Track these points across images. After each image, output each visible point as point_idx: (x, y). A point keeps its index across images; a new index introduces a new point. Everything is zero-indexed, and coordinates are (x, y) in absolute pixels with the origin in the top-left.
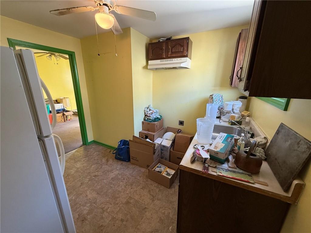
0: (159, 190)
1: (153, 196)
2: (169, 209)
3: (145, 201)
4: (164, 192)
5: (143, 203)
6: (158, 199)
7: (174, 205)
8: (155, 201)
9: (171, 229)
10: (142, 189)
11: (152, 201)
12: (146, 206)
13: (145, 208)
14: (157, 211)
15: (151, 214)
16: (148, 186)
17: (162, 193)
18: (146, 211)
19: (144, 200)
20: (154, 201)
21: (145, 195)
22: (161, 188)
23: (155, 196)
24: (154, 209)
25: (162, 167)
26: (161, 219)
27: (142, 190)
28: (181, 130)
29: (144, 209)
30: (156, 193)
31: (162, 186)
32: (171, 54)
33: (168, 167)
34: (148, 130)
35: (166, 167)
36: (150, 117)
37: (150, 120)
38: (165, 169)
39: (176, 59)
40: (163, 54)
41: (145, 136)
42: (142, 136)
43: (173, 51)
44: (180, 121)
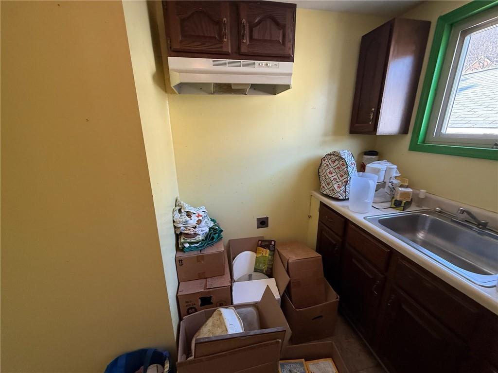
28: (275, 241)
32: (249, 45)
33: (306, 361)
34: (202, 276)
35: (302, 364)
36: (196, 234)
37: (197, 245)
38: (304, 369)
39: (264, 62)
40: (225, 40)
41: (200, 300)
42: (189, 304)
43: (256, 36)
44: (258, 219)
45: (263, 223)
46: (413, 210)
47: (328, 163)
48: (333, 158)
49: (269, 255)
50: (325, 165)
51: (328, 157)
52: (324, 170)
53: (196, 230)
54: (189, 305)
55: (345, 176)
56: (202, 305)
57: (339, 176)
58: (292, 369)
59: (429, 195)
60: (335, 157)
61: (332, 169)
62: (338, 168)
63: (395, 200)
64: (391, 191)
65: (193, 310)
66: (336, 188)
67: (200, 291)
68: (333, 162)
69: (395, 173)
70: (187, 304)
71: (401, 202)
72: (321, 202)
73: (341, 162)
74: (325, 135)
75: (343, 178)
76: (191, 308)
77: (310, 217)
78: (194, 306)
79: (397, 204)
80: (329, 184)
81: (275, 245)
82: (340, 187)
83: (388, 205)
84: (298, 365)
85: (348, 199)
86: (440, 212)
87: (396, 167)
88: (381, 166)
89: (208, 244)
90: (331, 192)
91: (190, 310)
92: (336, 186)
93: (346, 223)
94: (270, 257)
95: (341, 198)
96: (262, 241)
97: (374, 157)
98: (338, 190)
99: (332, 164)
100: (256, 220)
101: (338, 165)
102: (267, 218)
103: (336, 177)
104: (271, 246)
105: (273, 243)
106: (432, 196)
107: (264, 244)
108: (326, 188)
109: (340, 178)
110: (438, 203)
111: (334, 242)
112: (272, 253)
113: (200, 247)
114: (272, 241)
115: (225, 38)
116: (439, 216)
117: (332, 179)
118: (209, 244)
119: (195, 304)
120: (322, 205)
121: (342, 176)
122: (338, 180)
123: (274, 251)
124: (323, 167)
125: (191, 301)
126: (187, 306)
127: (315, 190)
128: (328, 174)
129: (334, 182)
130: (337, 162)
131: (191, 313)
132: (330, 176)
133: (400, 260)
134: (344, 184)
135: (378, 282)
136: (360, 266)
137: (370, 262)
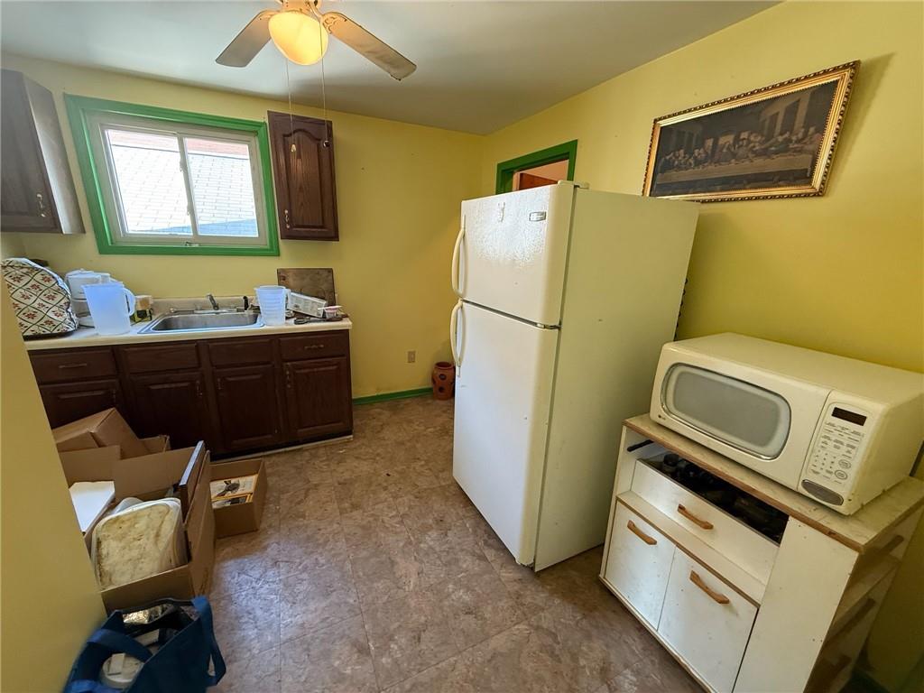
0: (282, 494)
1: (307, 491)
2: (315, 464)
3: (329, 492)
5: (335, 492)
6: (309, 482)
7: (302, 464)
9: (343, 450)
10: (304, 515)
11: (319, 486)
13: (340, 484)
14: (331, 472)
15: (342, 473)
17: (288, 486)
18: (344, 480)
19: (327, 494)
20: (317, 484)
21: (316, 501)
24: (331, 476)
26: (339, 463)
27: (307, 512)
30: (295, 492)
46: (156, 318)
55: (60, 296)
57: (45, 299)
60: (20, 269)
62: (36, 287)
63: (138, 312)
71: (144, 311)
75: (58, 299)
79: (142, 315)
80: (32, 316)
82: (60, 315)
90: (46, 327)
98: (61, 319)
101: (34, 282)
103: (39, 301)
108: (26, 324)
110: (169, 305)
121: (52, 297)
129: (44, 310)
130: (26, 278)
132: (29, 302)
133: (210, 345)
134: (65, 307)
135: (198, 382)
136: (166, 386)
137: (177, 370)
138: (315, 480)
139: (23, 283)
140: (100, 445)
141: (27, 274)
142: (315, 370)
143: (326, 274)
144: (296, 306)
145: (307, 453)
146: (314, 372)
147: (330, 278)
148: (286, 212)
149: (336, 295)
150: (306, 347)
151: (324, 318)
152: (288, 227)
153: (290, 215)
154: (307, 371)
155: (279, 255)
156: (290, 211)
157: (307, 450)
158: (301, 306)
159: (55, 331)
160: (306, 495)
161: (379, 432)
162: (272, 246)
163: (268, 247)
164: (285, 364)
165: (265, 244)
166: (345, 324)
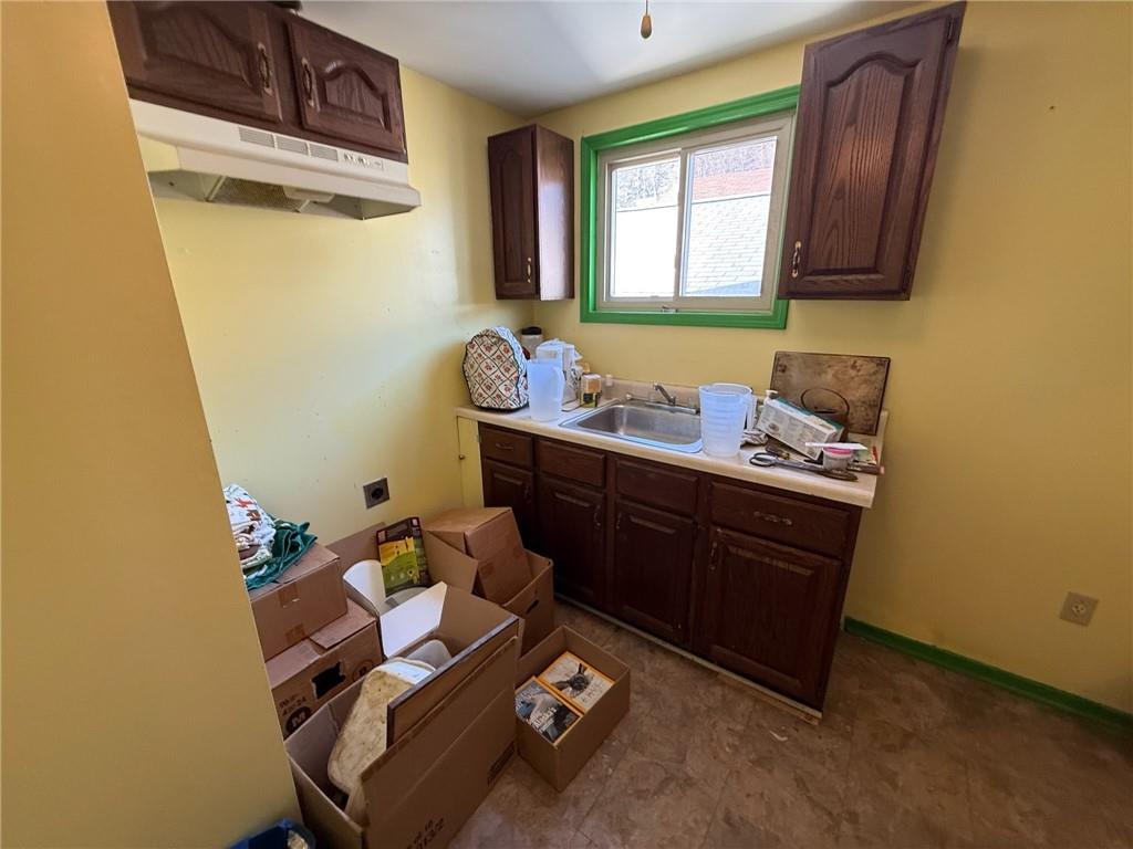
0: (634, 749)
1: (667, 780)
2: (717, 729)
3: (696, 821)
4: (645, 729)
5: (708, 832)
6: (683, 761)
7: (697, 709)
8: (691, 773)
9: (782, 736)
10: (630, 834)
11: (691, 785)
12: (720, 815)
13: (728, 820)
14: (731, 773)
15: (748, 795)
16: (613, 799)
17: (651, 739)
18: (741, 818)
19: (692, 825)
20: (690, 778)
21: (665, 819)
22: (625, 741)
23: (667, 773)
24: (726, 783)
25: (528, 699)
26: (758, 762)
27: (637, 832)
28: (418, 519)
29: (730, 824)
30: (651, 763)
31: (615, 732)
32: (321, 112)
33: (537, 676)
34: (298, 636)
35: (534, 685)
36: (254, 547)
37: (262, 572)
38: (541, 687)
39: (356, 155)
40: (269, 91)
41: (314, 685)
42: (290, 705)
43: (333, 98)
44: (367, 488)
45: (377, 493)
46: (604, 405)
47: (479, 351)
48: (488, 341)
49: (416, 547)
50: (475, 356)
51: (479, 341)
52: (476, 366)
53: (254, 535)
54: (291, 708)
55: (513, 370)
56: (321, 692)
57: (503, 370)
58: (525, 698)
59: (616, 381)
60: (489, 339)
61: (488, 361)
62: (499, 357)
63: (585, 395)
64: (574, 383)
65: (303, 715)
66: (504, 392)
67: (312, 661)
68: (489, 349)
69: (575, 357)
70: (286, 707)
71: (591, 395)
72: (479, 422)
73: (502, 347)
74: (461, 301)
75: (511, 373)
76: (296, 714)
77: (461, 459)
78: (304, 705)
79: (588, 399)
80: (489, 388)
81: (419, 526)
82: (509, 390)
83: (575, 404)
84: (531, 689)
85: (527, 405)
86: (632, 399)
87: (573, 346)
88: (555, 346)
89: (285, 564)
90: (497, 400)
91: (294, 722)
92: (502, 388)
93: (535, 442)
94: (418, 550)
95: (514, 406)
96: (387, 529)
97: (537, 336)
98: (508, 394)
99: (487, 353)
100: (362, 490)
101: (498, 353)
102: (385, 481)
103: (498, 373)
104: (414, 529)
105: (415, 522)
106: (620, 382)
107: (392, 533)
108: (485, 395)
109: (506, 374)
110: (627, 389)
111: (519, 483)
112: (419, 541)
113: (270, 575)
114: (411, 519)
115: (268, 86)
116: (632, 404)
117: (493, 377)
118: (289, 561)
119: (304, 700)
120: (483, 426)
121: (507, 370)
122: (503, 378)
123: (421, 536)
124: (471, 361)
125: (293, 698)
126: (285, 713)
127: (462, 406)
128: (485, 370)
129: (498, 382)
130: (495, 349)
131: (299, 725)
132: (489, 373)
133: (619, 462)
134: (515, 382)
135: (599, 507)
136: (569, 499)
137: (582, 484)
138: (694, 767)
139: (492, 352)
140: (468, 553)
141: (495, 344)
142: (767, 560)
143: (871, 367)
144: (774, 427)
145: (718, 690)
146: (761, 563)
147: (881, 377)
148: (799, 245)
149: (884, 414)
150: (757, 513)
151: (817, 466)
152: (795, 275)
153: (805, 252)
154: (749, 555)
155: (785, 328)
156: (806, 244)
157: (723, 684)
158: (781, 427)
159: (502, 407)
160: (659, 791)
161: (890, 749)
162: (775, 311)
163: (770, 313)
164: (713, 528)
165: (768, 307)
166: (861, 492)
